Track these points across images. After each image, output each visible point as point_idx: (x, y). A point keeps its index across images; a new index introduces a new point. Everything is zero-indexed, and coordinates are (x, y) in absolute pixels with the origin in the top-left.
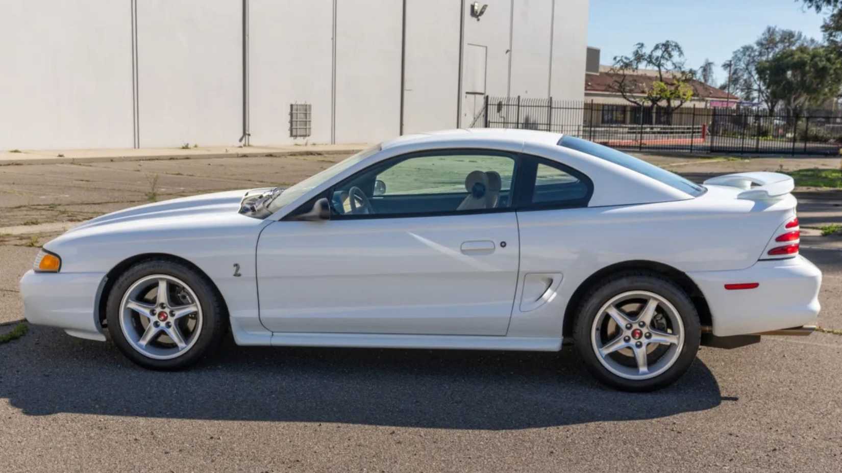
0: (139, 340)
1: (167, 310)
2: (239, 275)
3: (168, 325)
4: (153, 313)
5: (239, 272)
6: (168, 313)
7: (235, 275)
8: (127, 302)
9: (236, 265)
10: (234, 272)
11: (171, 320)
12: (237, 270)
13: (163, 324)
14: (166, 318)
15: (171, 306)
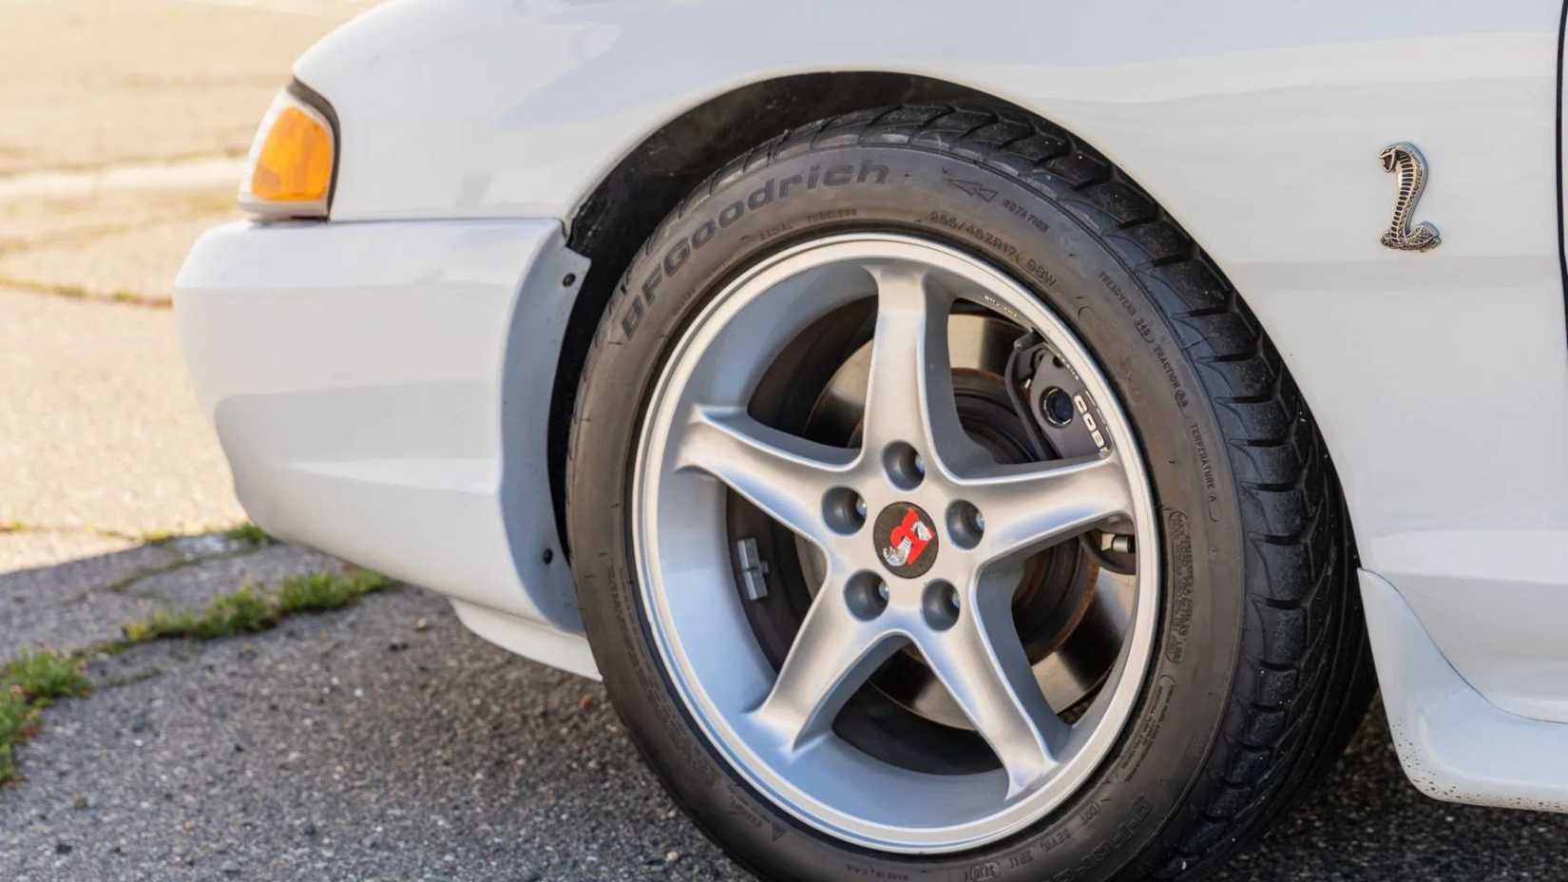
0: (756, 704)
1: (933, 497)
2: (1428, 240)
3: (943, 605)
4: (845, 511)
5: (1422, 216)
6: (938, 512)
7: (1390, 241)
8: (681, 429)
9: (1398, 158)
10: (1384, 223)
11: (956, 566)
12: (1411, 194)
13: (905, 599)
14: (925, 556)
15: (960, 471)
